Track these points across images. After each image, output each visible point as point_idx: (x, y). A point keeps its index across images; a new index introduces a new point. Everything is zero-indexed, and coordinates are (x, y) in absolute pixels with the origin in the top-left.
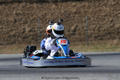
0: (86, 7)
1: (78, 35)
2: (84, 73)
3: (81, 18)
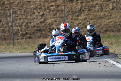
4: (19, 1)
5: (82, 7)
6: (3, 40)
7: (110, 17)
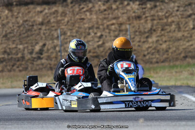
0: (59, 15)
1: (47, 59)
2: (55, 122)
3: (50, 32)
4: (69, 18)
5: (152, 26)
6: (48, 70)
7: (189, 39)
